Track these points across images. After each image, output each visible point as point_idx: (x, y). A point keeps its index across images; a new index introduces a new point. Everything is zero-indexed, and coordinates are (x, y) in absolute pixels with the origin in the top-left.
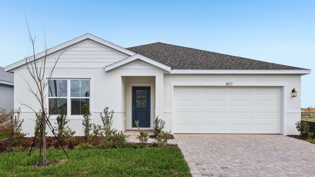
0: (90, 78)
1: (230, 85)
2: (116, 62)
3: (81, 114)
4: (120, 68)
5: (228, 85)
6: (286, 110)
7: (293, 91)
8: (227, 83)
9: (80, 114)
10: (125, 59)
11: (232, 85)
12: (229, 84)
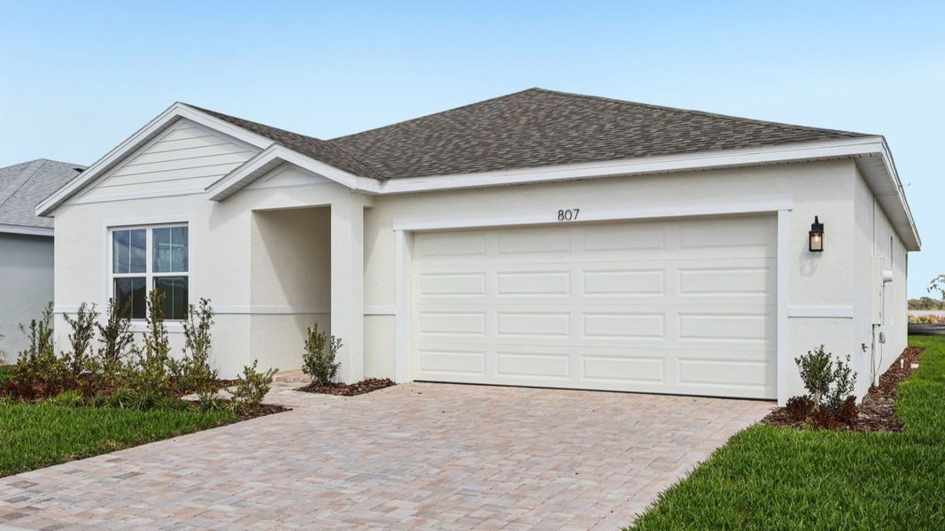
0: (187, 222)
1: (573, 220)
2: (227, 175)
3: (175, 318)
4: (248, 188)
5: (565, 220)
6: (786, 306)
7: (817, 228)
8: (561, 213)
9: (171, 318)
10: (246, 162)
11: (578, 219)
12: (568, 216)
